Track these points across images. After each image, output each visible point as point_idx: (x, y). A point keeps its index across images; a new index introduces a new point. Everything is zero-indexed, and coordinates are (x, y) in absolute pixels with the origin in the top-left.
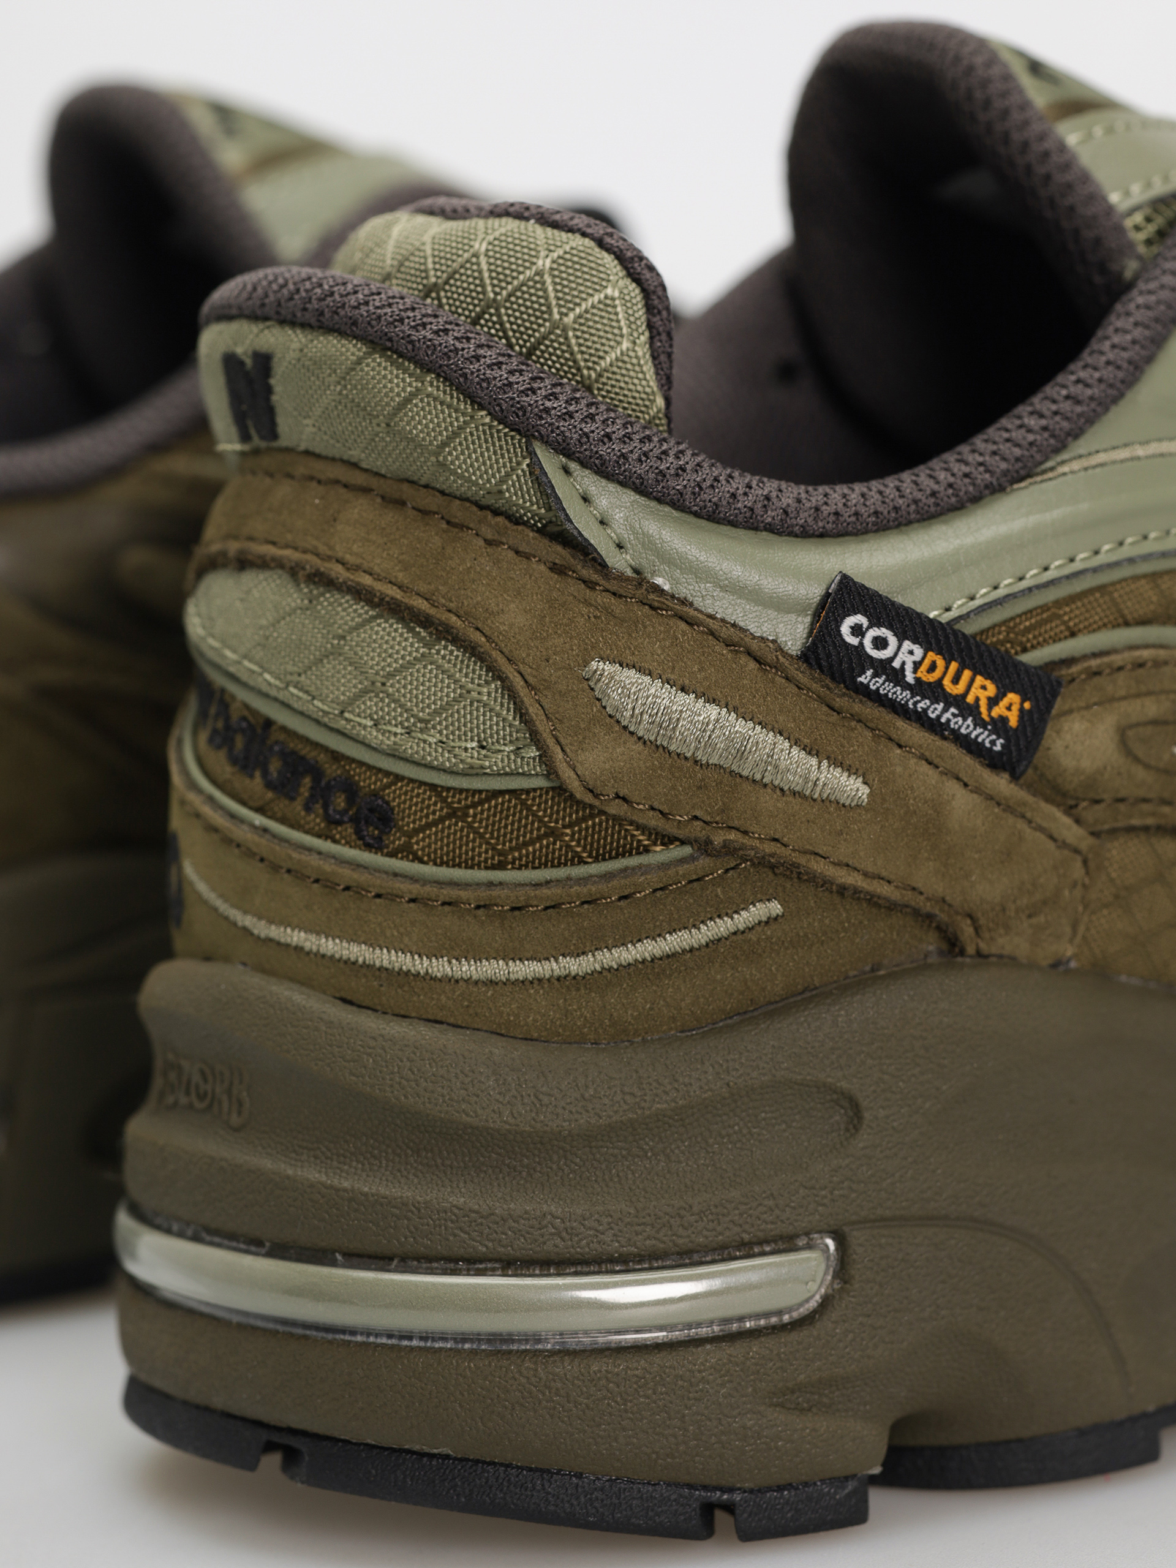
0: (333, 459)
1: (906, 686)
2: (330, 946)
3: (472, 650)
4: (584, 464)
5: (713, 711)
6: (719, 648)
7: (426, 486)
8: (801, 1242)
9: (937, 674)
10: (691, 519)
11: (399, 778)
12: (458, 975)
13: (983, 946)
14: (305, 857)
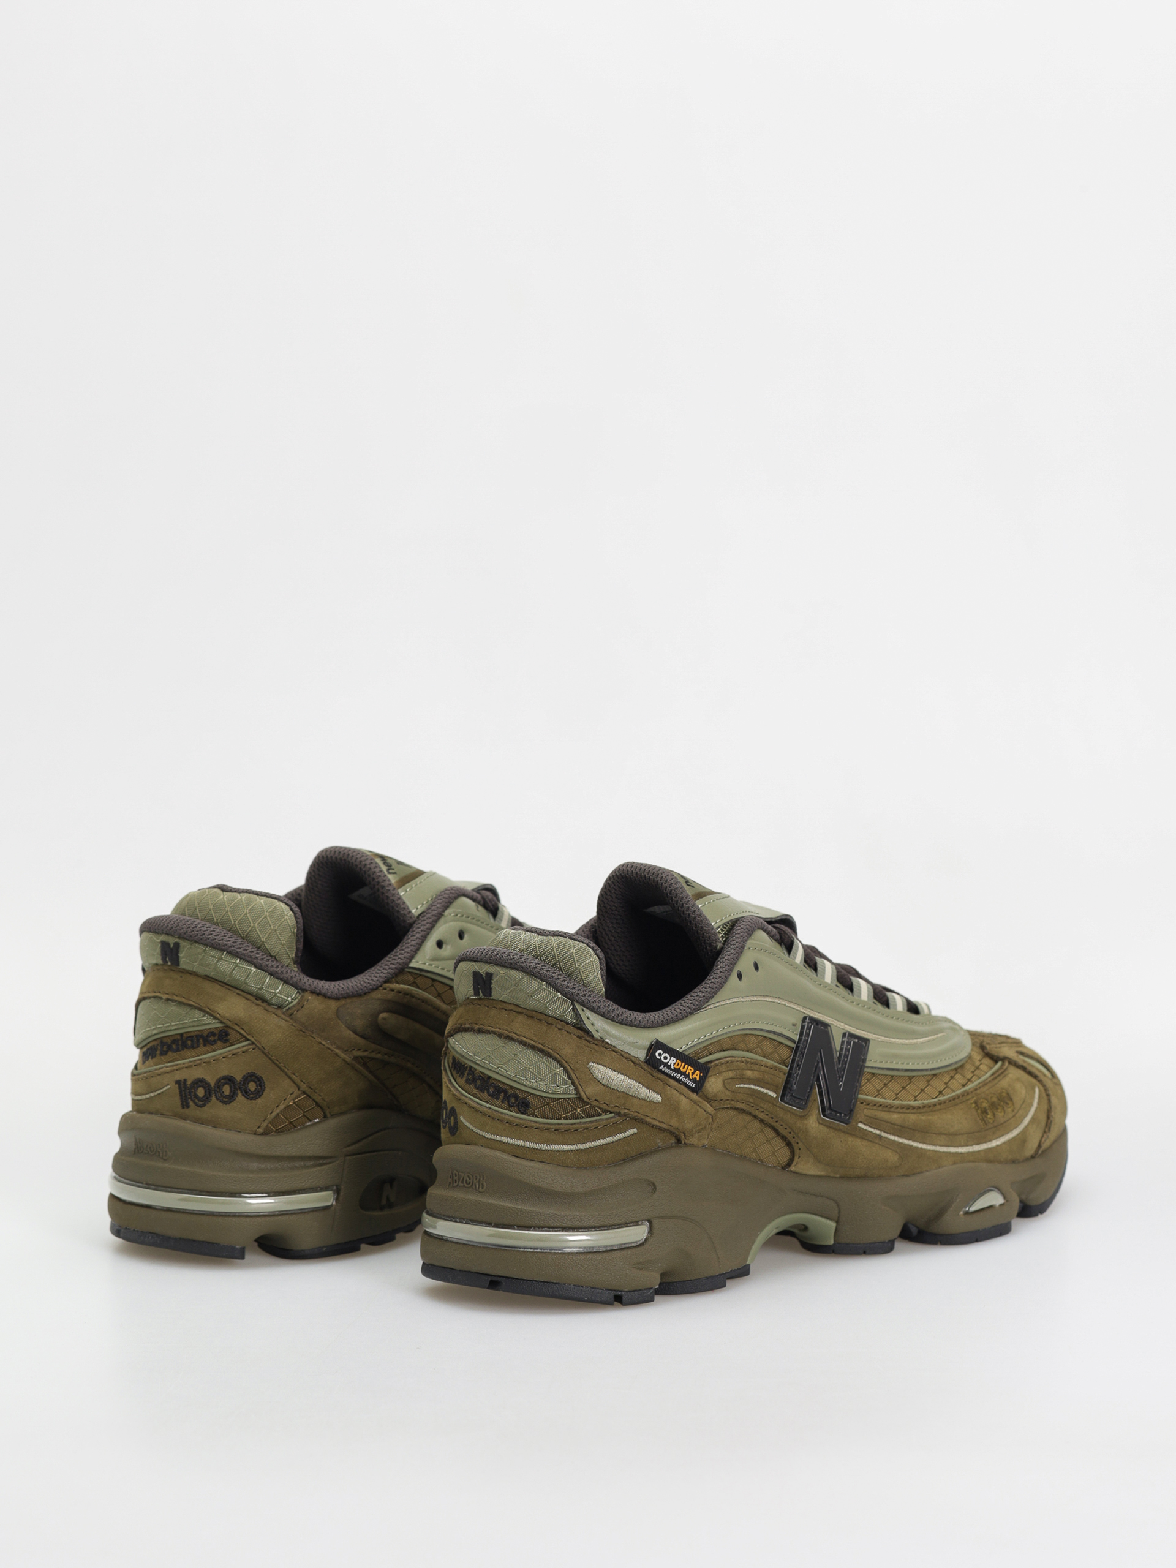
0: (511, 1004)
1: (671, 1070)
2: (511, 1141)
3: (555, 1059)
4: (587, 1008)
5: (622, 1077)
6: (624, 1059)
7: (541, 1013)
8: (640, 1223)
9: (679, 1066)
10: (615, 1023)
11: (532, 1094)
12: (549, 1149)
13: (686, 1141)
14: (504, 1116)
